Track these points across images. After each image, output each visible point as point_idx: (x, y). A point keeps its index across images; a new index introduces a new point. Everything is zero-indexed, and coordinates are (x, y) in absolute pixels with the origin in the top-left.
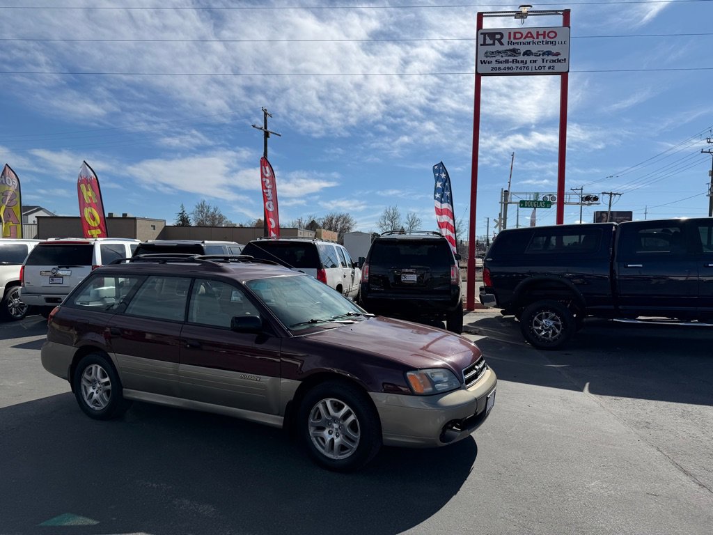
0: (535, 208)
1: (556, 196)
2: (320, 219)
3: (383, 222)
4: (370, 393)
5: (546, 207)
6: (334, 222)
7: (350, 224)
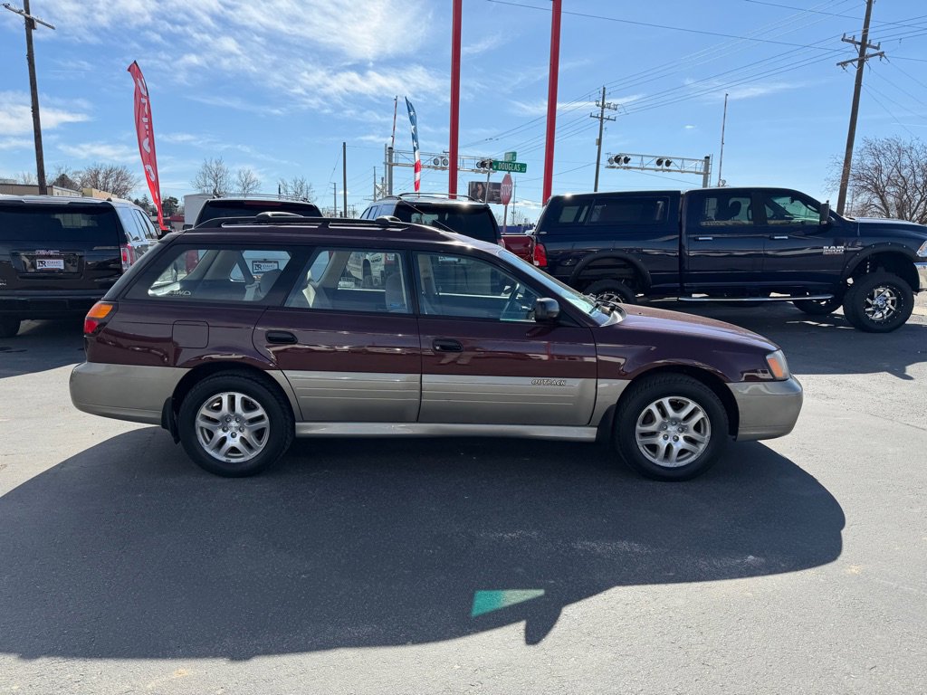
0: (509, 171)
1: (448, 159)
2: (76, 173)
3: (202, 182)
4: (729, 385)
5: (521, 171)
6: (100, 177)
7: (129, 183)
